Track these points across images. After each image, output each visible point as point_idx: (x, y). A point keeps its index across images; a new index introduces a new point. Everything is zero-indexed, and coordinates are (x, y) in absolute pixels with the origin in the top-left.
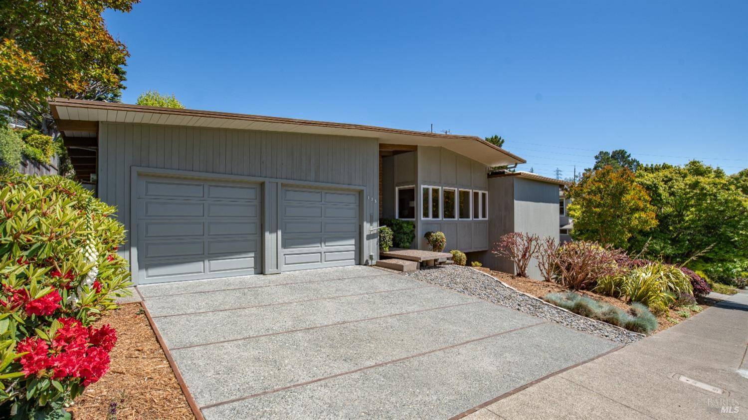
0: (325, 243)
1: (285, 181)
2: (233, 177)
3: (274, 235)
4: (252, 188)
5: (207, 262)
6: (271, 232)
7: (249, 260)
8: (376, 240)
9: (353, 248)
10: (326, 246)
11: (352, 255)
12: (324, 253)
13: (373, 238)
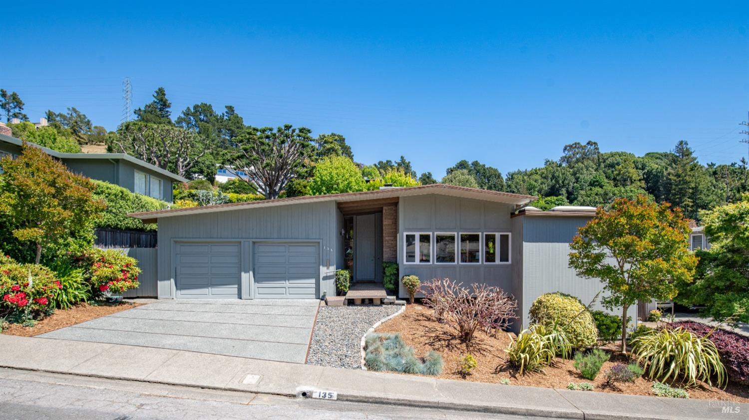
0: (289, 281)
1: (254, 240)
2: (221, 240)
3: (247, 274)
4: (236, 246)
5: (210, 288)
6: (245, 272)
7: (234, 289)
8: (333, 281)
9: (314, 285)
10: (290, 283)
11: (313, 291)
12: (289, 288)
13: (329, 279)
